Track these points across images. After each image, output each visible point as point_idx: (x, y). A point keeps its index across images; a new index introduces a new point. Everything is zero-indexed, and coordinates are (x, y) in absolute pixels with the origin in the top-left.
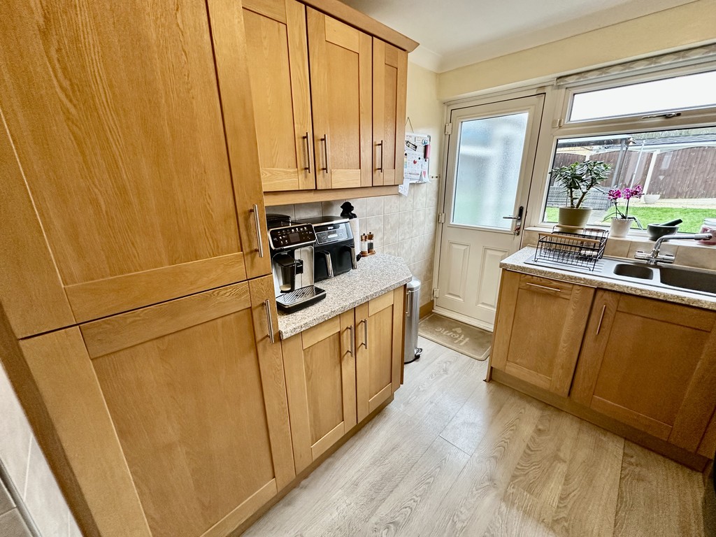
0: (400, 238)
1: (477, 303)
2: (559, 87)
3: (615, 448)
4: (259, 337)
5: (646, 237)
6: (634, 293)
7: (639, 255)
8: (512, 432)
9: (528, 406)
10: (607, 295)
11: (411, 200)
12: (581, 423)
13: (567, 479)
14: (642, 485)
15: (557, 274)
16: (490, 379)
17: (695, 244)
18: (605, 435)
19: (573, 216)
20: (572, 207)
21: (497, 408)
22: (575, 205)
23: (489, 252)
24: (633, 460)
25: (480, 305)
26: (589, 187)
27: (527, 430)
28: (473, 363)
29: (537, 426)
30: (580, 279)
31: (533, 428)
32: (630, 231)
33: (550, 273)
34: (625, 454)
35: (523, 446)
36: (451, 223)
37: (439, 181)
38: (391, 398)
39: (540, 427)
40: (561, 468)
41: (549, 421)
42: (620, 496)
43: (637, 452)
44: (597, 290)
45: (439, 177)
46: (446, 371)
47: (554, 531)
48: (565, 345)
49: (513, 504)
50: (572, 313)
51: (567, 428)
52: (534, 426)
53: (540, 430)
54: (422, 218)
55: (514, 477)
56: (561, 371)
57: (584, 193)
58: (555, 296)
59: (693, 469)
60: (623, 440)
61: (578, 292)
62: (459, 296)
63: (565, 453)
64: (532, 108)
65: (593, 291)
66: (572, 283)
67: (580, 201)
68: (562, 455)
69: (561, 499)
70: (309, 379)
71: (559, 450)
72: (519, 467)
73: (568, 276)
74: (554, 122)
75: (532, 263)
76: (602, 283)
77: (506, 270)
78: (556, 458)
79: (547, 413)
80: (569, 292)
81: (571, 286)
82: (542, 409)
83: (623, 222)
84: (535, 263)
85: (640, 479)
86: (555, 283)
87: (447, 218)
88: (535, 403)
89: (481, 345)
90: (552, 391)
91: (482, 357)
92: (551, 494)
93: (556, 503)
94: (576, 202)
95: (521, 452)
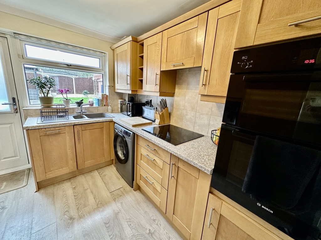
2: (15, 37)
5: (76, 106)
6: (85, 123)
7: (77, 112)
8: (65, 198)
9: (64, 185)
10: (78, 127)
12: (84, 175)
13: (92, 192)
14: (106, 176)
15: (57, 124)
16: (39, 189)
17: (88, 106)
18: (92, 173)
19: (47, 101)
20: (45, 96)
21: (53, 196)
22: (46, 95)
24: (101, 173)
26: (50, 88)
27: (70, 192)
29: (72, 188)
30: (67, 123)
31: (71, 189)
32: (70, 104)
33: (53, 125)
34: (99, 173)
35: (73, 197)
39: (74, 187)
40: (89, 191)
41: (75, 182)
42: (105, 183)
43: (100, 170)
44: (74, 126)
47: (99, 207)
48: (70, 151)
49: (84, 215)
50: (68, 137)
52: (71, 188)
53: (74, 188)
55: (78, 209)
56: (71, 162)
57: (48, 91)
58: (59, 133)
59: (111, 164)
60: (96, 171)
61: (68, 129)
63: (86, 186)
65: (73, 126)
66: (65, 126)
67: (48, 94)
68: (86, 188)
69: (94, 198)
71: (84, 187)
72: (77, 204)
73: (62, 124)
75: (41, 123)
76: (75, 123)
78: (85, 190)
79: (72, 181)
80: (65, 130)
81: (64, 127)
82: (69, 181)
83: (67, 102)
84: (43, 123)
86: (57, 128)
88: (65, 182)
89: (18, 180)
90: (71, 171)
91: (24, 184)
92: (91, 200)
93: (94, 200)
94: (46, 94)
95: (74, 200)
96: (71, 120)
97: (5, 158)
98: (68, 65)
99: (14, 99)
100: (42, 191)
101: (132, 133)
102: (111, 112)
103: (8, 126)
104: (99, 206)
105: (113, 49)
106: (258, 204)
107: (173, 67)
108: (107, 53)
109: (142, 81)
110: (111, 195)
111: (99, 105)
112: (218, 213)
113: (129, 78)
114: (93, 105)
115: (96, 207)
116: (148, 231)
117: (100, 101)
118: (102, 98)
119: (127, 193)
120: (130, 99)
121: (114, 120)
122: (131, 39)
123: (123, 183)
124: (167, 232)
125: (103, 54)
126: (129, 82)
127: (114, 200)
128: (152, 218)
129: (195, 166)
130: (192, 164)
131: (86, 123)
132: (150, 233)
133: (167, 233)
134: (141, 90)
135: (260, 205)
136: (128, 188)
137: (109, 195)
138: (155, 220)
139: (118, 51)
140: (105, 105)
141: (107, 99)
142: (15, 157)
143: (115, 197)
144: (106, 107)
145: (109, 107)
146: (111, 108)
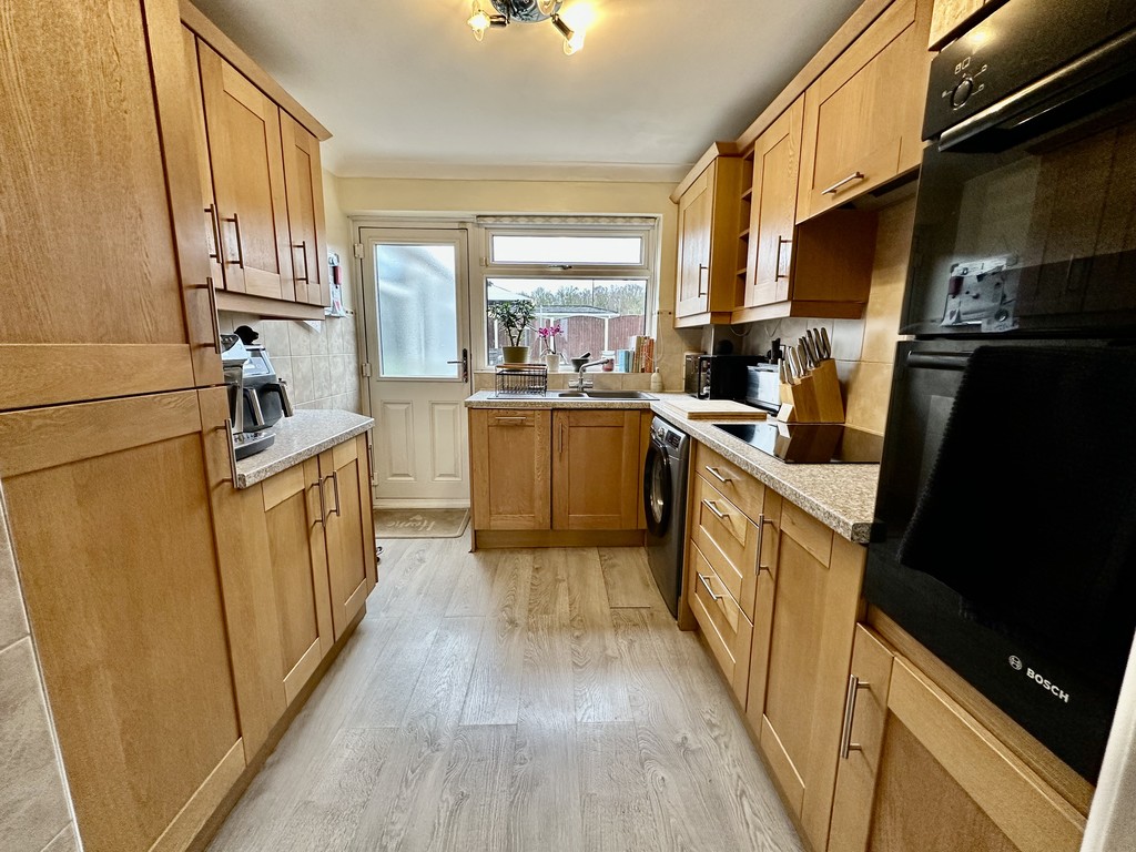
0: (317, 395)
1: (434, 476)
2: (479, 225)
3: (593, 556)
4: (213, 481)
5: (572, 368)
6: (577, 407)
7: (571, 384)
8: (514, 581)
9: (520, 554)
10: (560, 414)
11: (324, 339)
13: (570, 591)
14: (616, 569)
15: (520, 403)
16: (476, 549)
18: (585, 550)
19: (515, 354)
20: (512, 346)
21: (493, 571)
22: (515, 343)
23: (437, 407)
24: (606, 558)
25: (437, 479)
26: (523, 325)
27: (526, 573)
28: (451, 543)
29: (533, 567)
30: (539, 404)
31: (531, 569)
32: (560, 365)
33: (513, 403)
34: (600, 556)
35: (529, 585)
36: (381, 375)
37: (356, 320)
38: (362, 612)
39: (537, 566)
40: (564, 585)
41: (541, 559)
42: (606, 583)
43: (605, 551)
44: (553, 411)
45: (354, 313)
46: (421, 560)
47: (574, 627)
48: (539, 474)
49: (538, 629)
50: (539, 437)
51: (557, 558)
52: (531, 567)
53: (536, 568)
54: (341, 369)
55: (530, 611)
57: (520, 331)
58: (521, 426)
59: (639, 546)
60: (596, 549)
61: (538, 415)
62: (408, 475)
63: (562, 574)
64: (458, 242)
65: (549, 412)
66: (534, 409)
67: (518, 340)
68: (559, 577)
69: (571, 605)
70: (274, 563)
71: (557, 575)
72: (531, 602)
73: (530, 403)
74: (481, 260)
76: (555, 404)
77: (471, 408)
78: (557, 581)
79: (538, 554)
80: (533, 418)
81: (532, 413)
82: (533, 553)
83: (554, 358)
84: (495, 398)
85: (614, 566)
86: (519, 413)
87: (375, 369)
88: (524, 551)
89: (451, 523)
90: (537, 528)
91: (457, 534)
92: (563, 606)
93: (568, 609)
94: (515, 340)
95: (528, 591)
96: (552, 397)
97: (441, 475)
98: (564, 267)
99: (465, 353)
100: (481, 554)
101: (683, 436)
102: (658, 388)
103: (451, 408)
104: (575, 623)
105: (676, 199)
106: (1012, 660)
107: (834, 198)
108: (661, 215)
109: (743, 277)
110: (611, 615)
111: (627, 370)
112: (879, 705)
113: (705, 273)
114: (611, 370)
115: (567, 622)
116: (679, 739)
117: (631, 358)
118: (638, 348)
119: (657, 626)
120: (717, 346)
121: (654, 406)
122: (717, 153)
123: (653, 599)
124: (742, 775)
125: (651, 222)
126: (704, 289)
127: (616, 627)
128: (707, 717)
129: (814, 514)
130: (806, 509)
131: (580, 406)
132: (683, 744)
133: (739, 777)
134: (740, 308)
135: (1019, 666)
136: (665, 615)
137: (607, 611)
138: (714, 725)
139: (687, 202)
140: (643, 371)
141: (650, 351)
142: (455, 476)
143: (619, 621)
144: (646, 374)
145: (654, 374)
146: (659, 379)
